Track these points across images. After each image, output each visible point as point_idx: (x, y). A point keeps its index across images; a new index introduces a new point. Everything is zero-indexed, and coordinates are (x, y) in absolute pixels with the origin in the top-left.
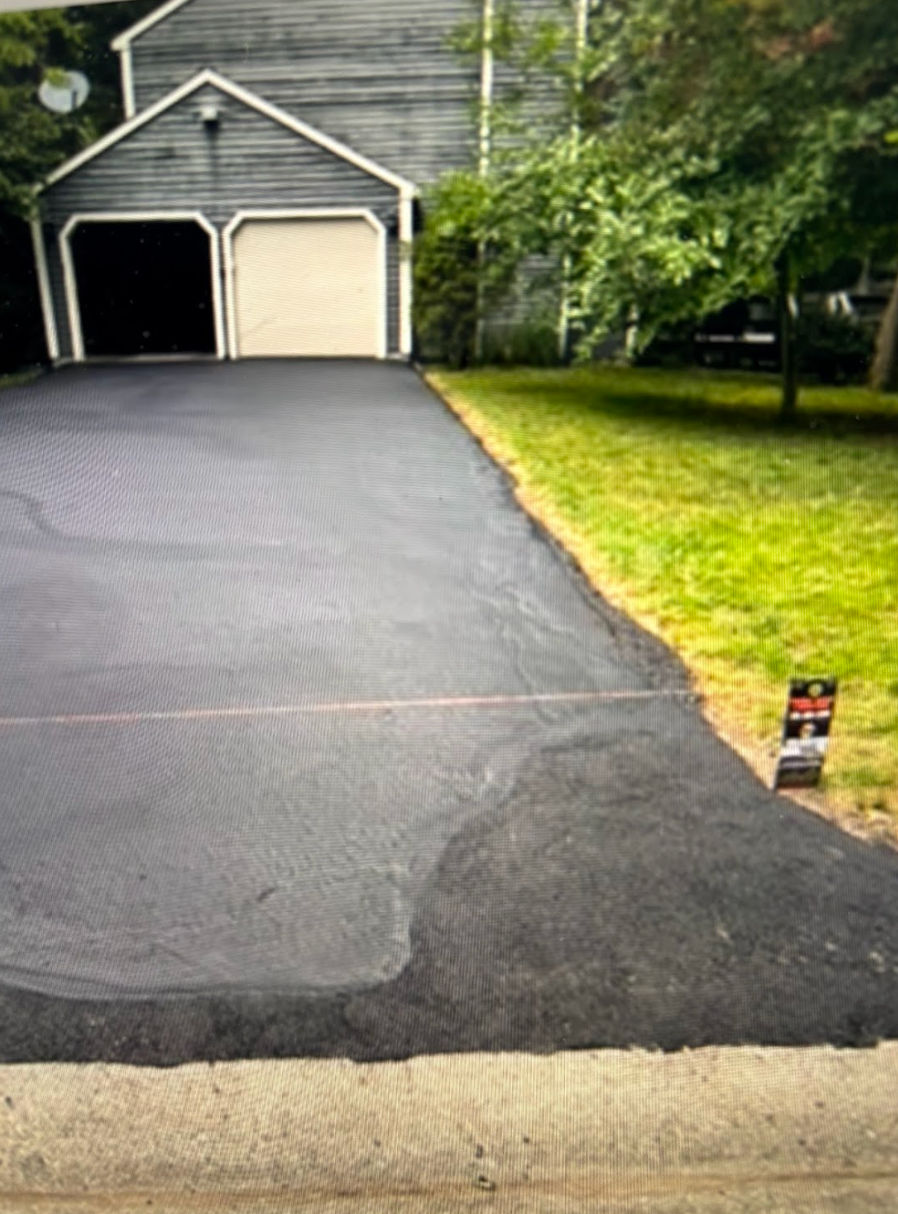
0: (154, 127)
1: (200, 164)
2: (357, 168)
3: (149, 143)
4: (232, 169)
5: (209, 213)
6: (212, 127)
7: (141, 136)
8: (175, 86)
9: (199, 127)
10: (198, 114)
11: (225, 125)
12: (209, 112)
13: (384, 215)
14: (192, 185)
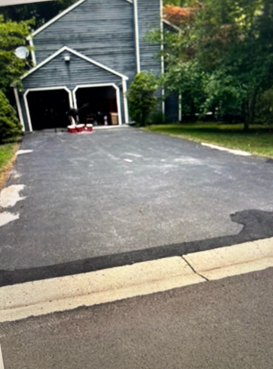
0: (50, 63)
1: (65, 73)
2: (109, 72)
3: (49, 68)
4: (74, 74)
5: (68, 86)
6: (67, 63)
7: (47, 65)
8: (57, 50)
9: (64, 63)
10: (64, 59)
11: (72, 62)
12: (67, 58)
13: (118, 85)
14: (62, 79)
